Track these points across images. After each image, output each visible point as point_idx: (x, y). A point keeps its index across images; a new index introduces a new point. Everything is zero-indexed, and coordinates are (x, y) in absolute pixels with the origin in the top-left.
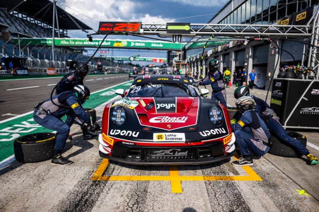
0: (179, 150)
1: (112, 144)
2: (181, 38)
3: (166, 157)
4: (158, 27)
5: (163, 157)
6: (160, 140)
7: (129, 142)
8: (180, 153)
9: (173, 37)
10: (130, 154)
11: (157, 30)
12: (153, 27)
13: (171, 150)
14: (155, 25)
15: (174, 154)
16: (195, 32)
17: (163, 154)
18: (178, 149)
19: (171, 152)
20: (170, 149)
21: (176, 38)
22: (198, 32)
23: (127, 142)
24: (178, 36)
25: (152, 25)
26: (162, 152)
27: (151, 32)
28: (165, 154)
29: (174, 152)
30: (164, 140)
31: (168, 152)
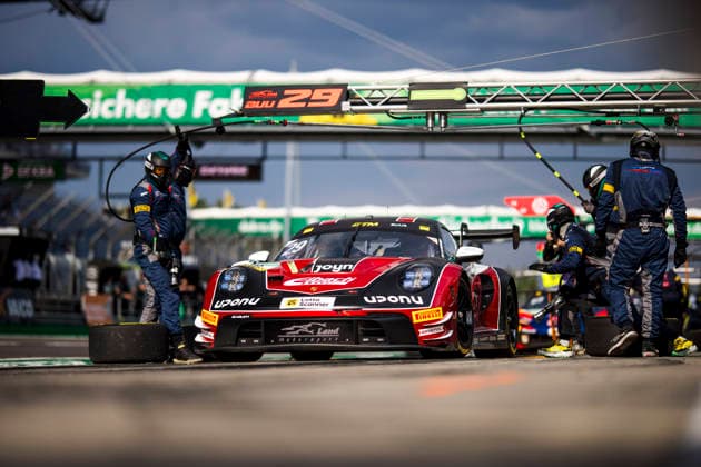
0: (324, 325)
1: (215, 324)
2: (446, 119)
3: (303, 339)
4: (389, 94)
5: (297, 339)
6: (291, 307)
7: (243, 314)
8: (325, 332)
9: (427, 118)
10: (244, 337)
11: (387, 103)
12: (377, 94)
13: (310, 325)
14: (380, 90)
15: (315, 333)
16: (477, 105)
17: (297, 332)
18: (322, 322)
19: (310, 329)
20: (308, 322)
21: (433, 119)
22: (485, 105)
23: (238, 314)
24: (440, 114)
25: (373, 90)
26: (296, 329)
27: (371, 107)
28: (301, 333)
29: (315, 328)
30: (297, 306)
31: (305, 328)
